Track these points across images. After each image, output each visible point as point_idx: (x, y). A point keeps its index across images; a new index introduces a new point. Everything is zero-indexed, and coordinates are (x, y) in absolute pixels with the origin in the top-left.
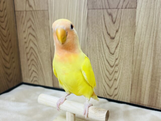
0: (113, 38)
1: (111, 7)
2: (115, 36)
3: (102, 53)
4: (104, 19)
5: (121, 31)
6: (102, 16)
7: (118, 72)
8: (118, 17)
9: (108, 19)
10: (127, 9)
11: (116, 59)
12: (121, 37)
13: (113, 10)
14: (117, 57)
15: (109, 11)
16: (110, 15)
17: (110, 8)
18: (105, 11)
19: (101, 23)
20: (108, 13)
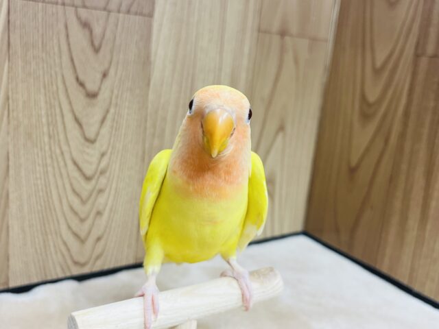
0: (92, 96)
1: (87, 4)
2: (100, 89)
3: (59, 141)
4: (67, 36)
5: (116, 73)
6: (61, 26)
7: (107, 190)
8: (108, 34)
9: (79, 36)
10: (132, 17)
11: (103, 155)
12: (116, 92)
13: (93, 11)
14: (104, 148)
15: (83, 13)
16: (86, 25)
17: (84, 6)
18: (70, 11)
19: (56, 49)
20: (79, 18)
